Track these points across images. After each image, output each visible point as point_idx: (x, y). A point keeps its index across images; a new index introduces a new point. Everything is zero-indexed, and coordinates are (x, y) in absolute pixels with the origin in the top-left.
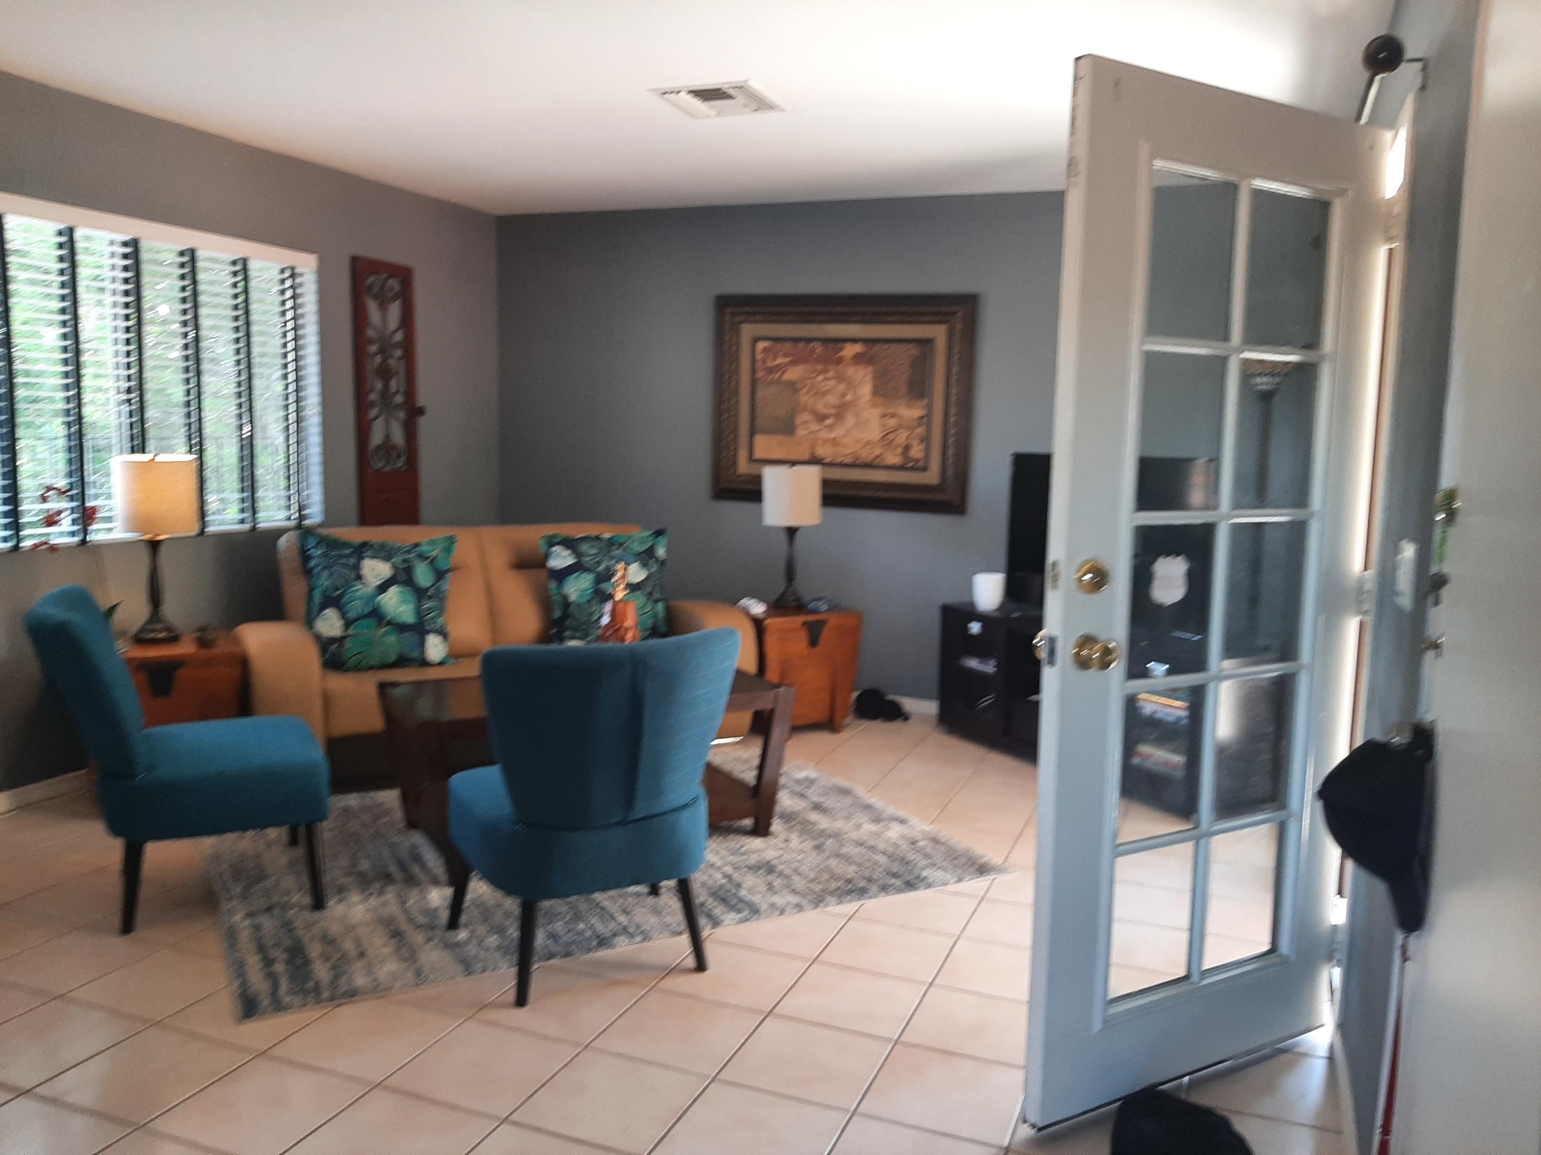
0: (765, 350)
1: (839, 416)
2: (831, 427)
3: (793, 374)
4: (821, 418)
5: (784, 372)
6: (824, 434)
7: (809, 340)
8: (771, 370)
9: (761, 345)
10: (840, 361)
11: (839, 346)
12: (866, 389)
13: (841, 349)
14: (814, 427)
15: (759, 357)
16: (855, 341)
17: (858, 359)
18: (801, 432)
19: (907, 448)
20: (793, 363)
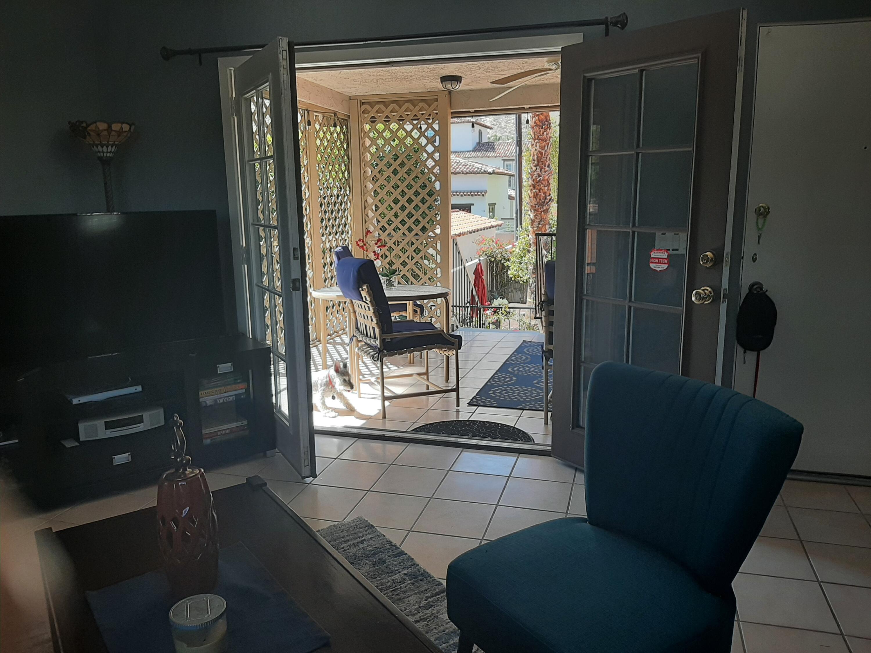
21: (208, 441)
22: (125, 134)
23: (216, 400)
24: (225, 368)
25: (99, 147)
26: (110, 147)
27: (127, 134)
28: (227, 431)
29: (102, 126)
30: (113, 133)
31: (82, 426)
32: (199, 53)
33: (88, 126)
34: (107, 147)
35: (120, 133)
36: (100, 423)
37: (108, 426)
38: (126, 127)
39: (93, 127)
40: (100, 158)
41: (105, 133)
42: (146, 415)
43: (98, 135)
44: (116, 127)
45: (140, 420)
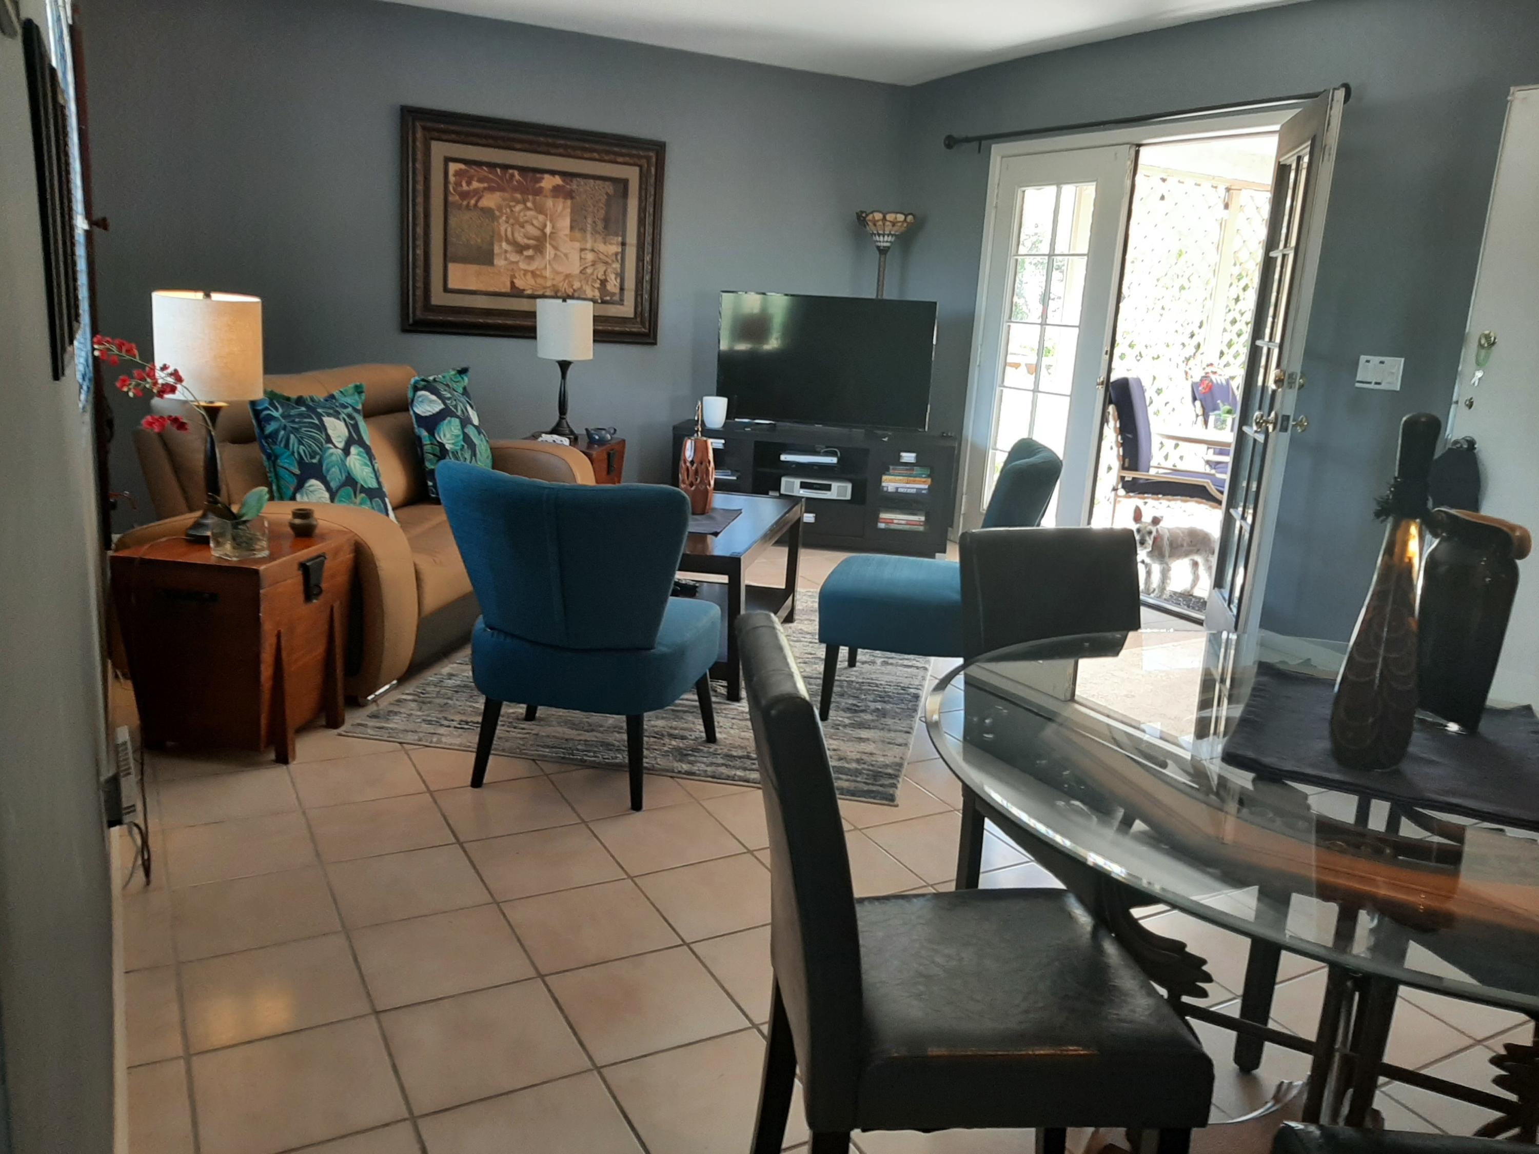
0: (458, 173)
1: (539, 249)
2: (531, 258)
3: (490, 201)
4: (520, 249)
5: (480, 198)
6: (523, 266)
7: (505, 167)
8: (464, 195)
9: (453, 167)
10: (538, 192)
11: (538, 175)
12: (565, 223)
13: (540, 180)
14: (514, 257)
15: (452, 179)
16: (553, 173)
17: (557, 191)
18: (499, 262)
19: (604, 282)
20: (491, 189)
21: (882, 526)
22: (899, 224)
23: (897, 488)
24: (908, 457)
25: (877, 237)
26: (886, 237)
27: (902, 225)
28: (903, 522)
29: (878, 216)
30: (888, 223)
31: (784, 480)
32: (980, 139)
33: (867, 215)
34: (884, 237)
35: (894, 224)
36: (797, 482)
37: (804, 486)
38: (901, 217)
39: (870, 217)
40: (878, 247)
41: (880, 223)
42: (835, 485)
43: (875, 225)
44: (890, 217)
45: (828, 488)
